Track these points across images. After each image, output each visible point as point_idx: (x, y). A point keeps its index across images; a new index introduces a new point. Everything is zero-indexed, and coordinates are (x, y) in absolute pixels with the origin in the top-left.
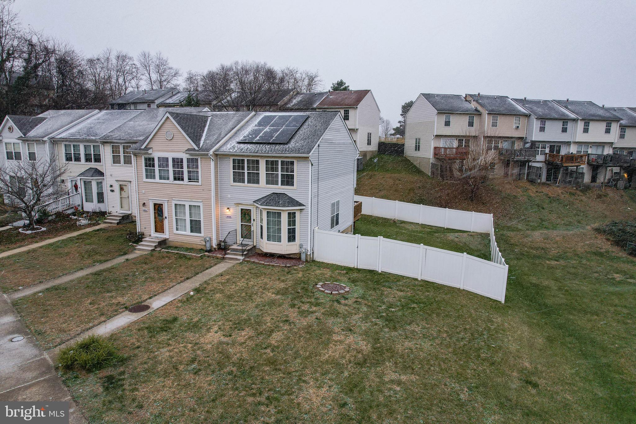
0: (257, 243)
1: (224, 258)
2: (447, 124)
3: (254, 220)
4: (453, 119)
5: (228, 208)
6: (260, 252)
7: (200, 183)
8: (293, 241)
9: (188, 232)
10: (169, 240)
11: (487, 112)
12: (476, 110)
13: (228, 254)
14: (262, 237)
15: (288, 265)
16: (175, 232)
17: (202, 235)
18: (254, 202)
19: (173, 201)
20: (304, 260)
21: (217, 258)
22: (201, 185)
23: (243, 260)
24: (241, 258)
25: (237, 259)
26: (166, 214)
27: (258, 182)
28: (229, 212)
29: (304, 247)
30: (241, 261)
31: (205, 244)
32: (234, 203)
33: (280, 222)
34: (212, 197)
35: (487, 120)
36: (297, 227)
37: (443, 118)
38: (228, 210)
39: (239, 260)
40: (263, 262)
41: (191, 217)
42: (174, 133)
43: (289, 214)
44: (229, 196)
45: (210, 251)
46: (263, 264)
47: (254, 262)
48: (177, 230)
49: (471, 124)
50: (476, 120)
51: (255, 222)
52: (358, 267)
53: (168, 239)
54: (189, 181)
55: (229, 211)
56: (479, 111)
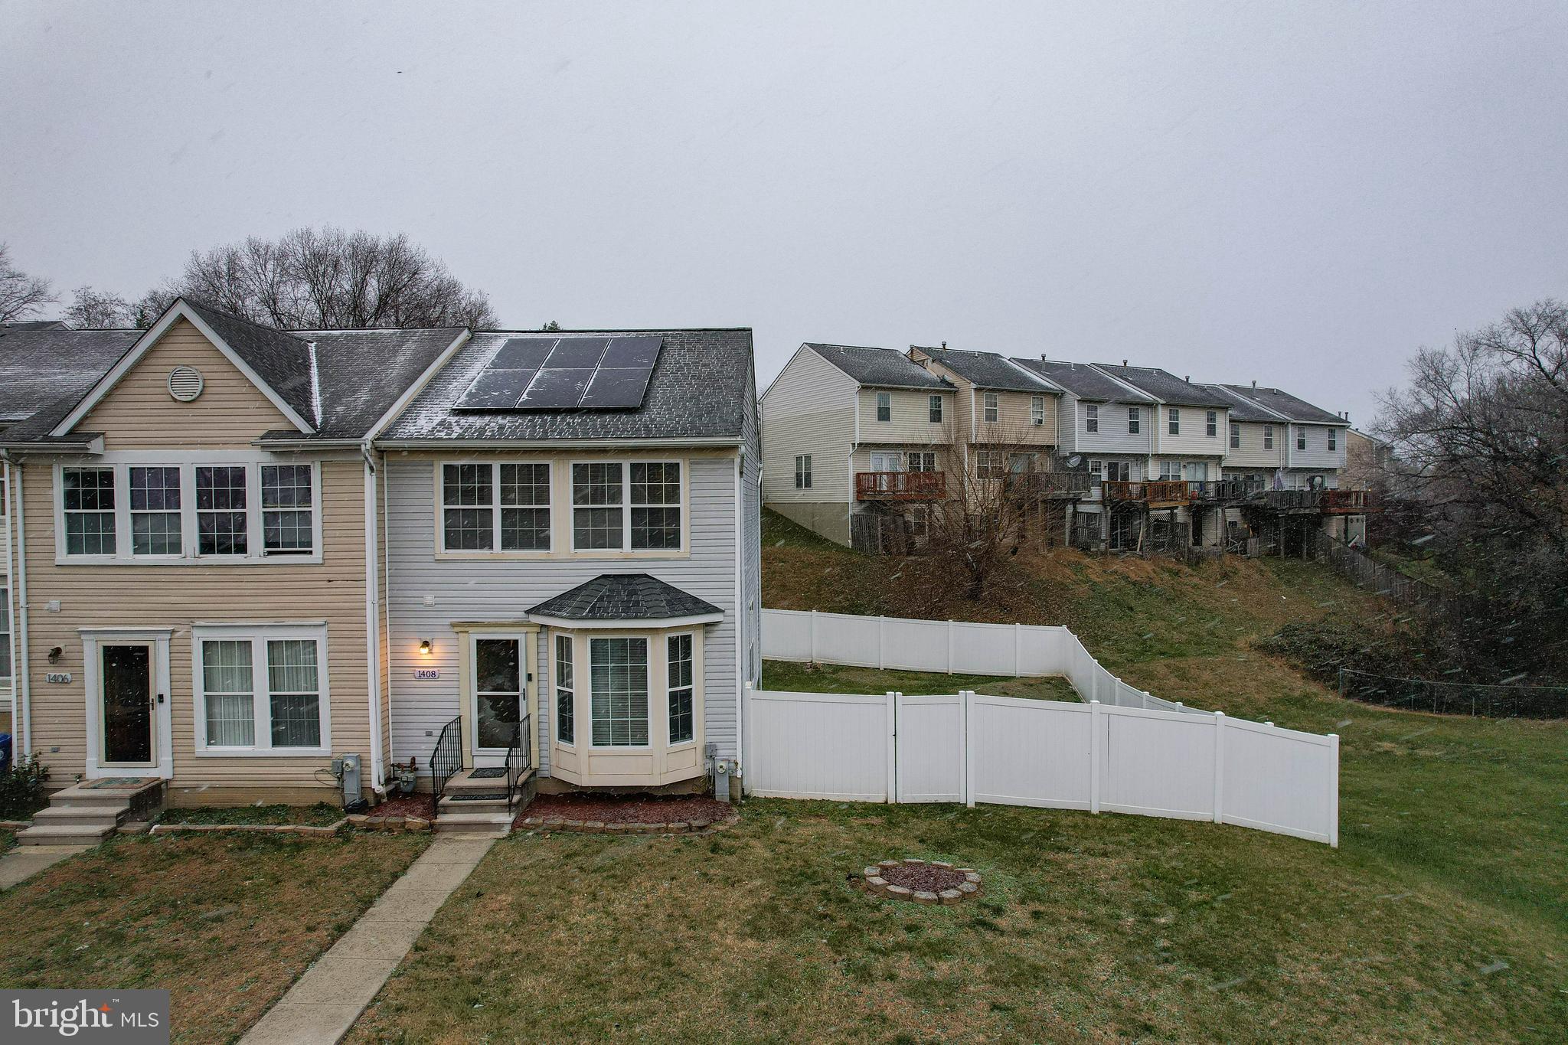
0: (545, 760)
1: (431, 826)
2: (884, 415)
3: (530, 677)
4: (895, 402)
5: (426, 644)
7: (317, 556)
8: (683, 737)
9: (263, 746)
10: (176, 784)
11: (974, 386)
12: (943, 381)
13: (446, 810)
15: (696, 823)
16: (202, 748)
17: (325, 748)
18: (528, 612)
19: (196, 633)
20: (727, 800)
21: (409, 831)
22: (322, 565)
23: (515, 825)
24: (507, 818)
25: (488, 826)
26: (160, 684)
27: (544, 543)
28: (430, 656)
29: (721, 752)
30: (506, 831)
31: (335, 783)
32: (449, 621)
34: (369, 606)
35: (974, 404)
36: (697, 687)
37: (873, 401)
38: (425, 650)
39: (498, 826)
40: (601, 825)
41: (273, 686)
42: (207, 376)
43: (673, 643)
44: (429, 599)
45: (362, 808)
46: (603, 831)
47: (563, 828)
48: (211, 737)
49: (936, 416)
50: (945, 406)
51: (534, 684)
53: (167, 781)
54: (270, 553)
55: (430, 652)
56: (951, 385)
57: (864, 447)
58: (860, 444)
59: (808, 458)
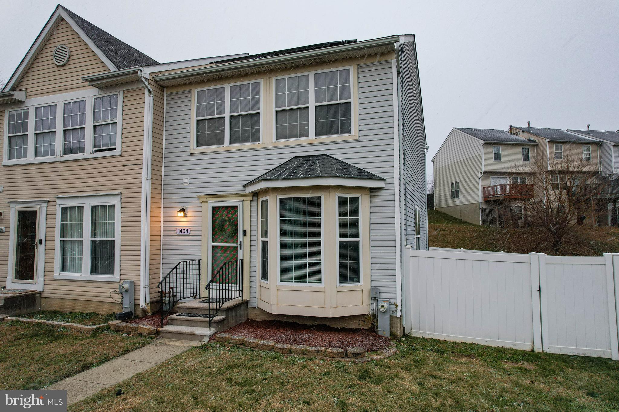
0: (254, 295)
1: (158, 333)
2: (497, 157)
3: (245, 233)
4: (504, 151)
5: (183, 210)
6: (260, 318)
7: (118, 152)
8: (352, 280)
9: (85, 274)
10: (45, 295)
11: (547, 140)
12: (529, 140)
13: (171, 322)
14: (265, 275)
15: (351, 350)
16: (58, 274)
17: (116, 277)
18: (244, 186)
19: (59, 202)
20: (388, 335)
21: (140, 334)
22: (120, 156)
23: (212, 337)
24: (206, 332)
25: (193, 336)
26: (41, 233)
27: (256, 137)
28: (185, 219)
29: (383, 296)
30: (206, 340)
31: (120, 300)
32: (195, 195)
33: (316, 226)
34: (144, 181)
35: (548, 149)
36: (363, 239)
37: (492, 150)
38: (182, 214)
39: (200, 337)
40: (271, 343)
41: (93, 235)
42: (72, 49)
43: (342, 201)
44: (186, 180)
45: (126, 317)
46: (272, 349)
47: (243, 343)
48: (63, 269)
49: (526, 158)
50: (531, 152)
51: (247, 239)
52: (546, 350)
53: (40, 293)
54: (97, 151)
55: (185, 216)
56: (535, 142)
57: (487, 174)
58: (485, 173)
59: (457, 183)
